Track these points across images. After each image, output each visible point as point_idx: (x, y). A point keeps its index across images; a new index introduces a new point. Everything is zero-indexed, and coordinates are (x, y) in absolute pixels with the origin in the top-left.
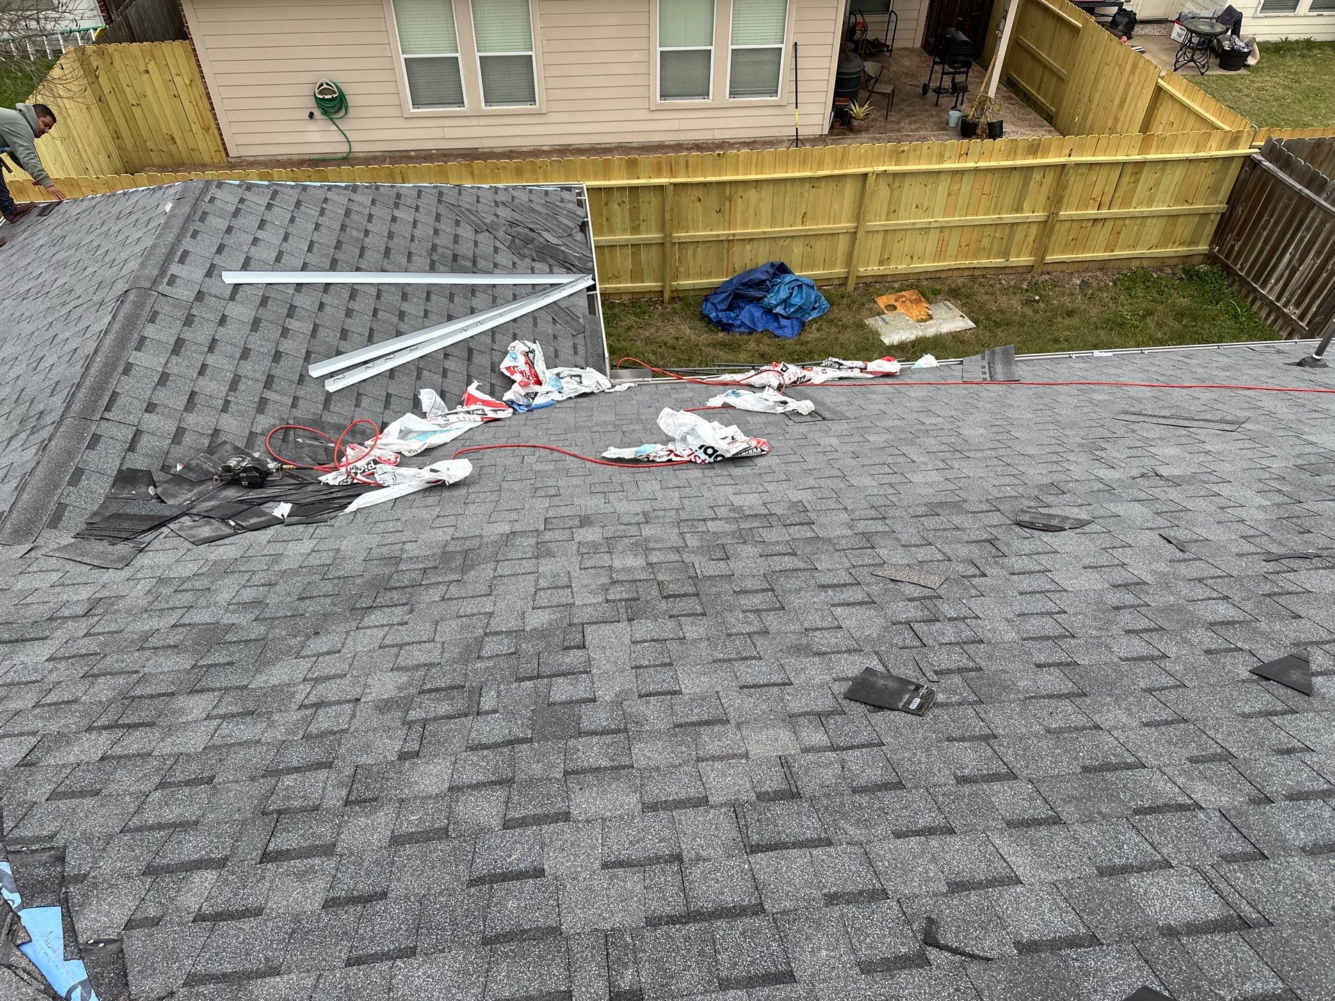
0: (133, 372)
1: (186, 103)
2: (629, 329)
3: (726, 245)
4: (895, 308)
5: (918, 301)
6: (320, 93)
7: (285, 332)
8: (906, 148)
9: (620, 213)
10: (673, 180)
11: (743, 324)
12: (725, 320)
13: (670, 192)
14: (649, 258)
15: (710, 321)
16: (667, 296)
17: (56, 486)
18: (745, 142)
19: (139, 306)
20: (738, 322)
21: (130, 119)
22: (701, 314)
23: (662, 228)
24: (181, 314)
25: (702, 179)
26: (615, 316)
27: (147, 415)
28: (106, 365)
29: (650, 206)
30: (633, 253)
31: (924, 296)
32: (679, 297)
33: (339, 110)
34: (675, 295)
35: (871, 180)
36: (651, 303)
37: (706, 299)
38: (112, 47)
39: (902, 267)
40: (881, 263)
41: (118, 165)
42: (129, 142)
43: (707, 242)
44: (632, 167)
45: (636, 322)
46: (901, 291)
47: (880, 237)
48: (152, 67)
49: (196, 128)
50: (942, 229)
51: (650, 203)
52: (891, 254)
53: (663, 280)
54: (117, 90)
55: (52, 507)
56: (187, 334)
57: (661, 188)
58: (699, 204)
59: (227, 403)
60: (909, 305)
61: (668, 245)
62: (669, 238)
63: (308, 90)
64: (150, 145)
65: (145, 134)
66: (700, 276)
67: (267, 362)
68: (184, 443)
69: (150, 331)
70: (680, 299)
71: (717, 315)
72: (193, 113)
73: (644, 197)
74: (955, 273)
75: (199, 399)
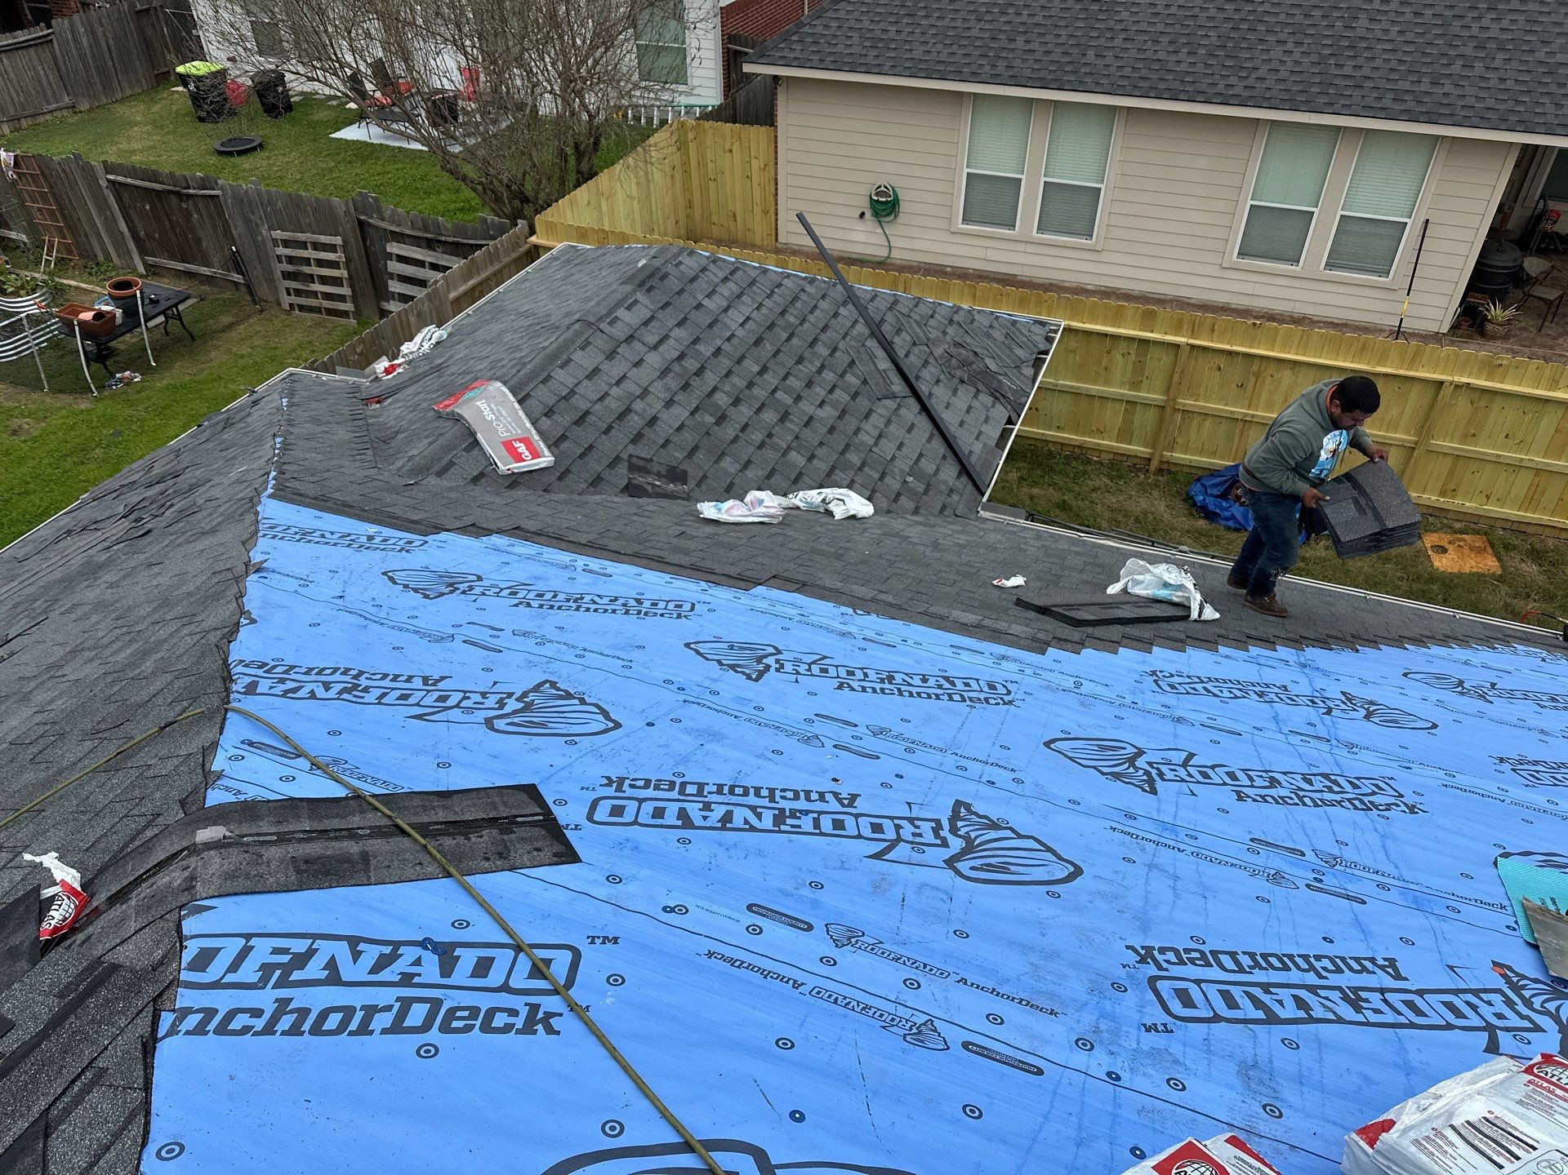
0: (550, 383)
1: (755, 184)
2: (1094, 490)
3: (1240, 424)
4: (1444, 550)
5: (1480, 551)
6: (877, 194)
7: (686, 387)
8: (1505, 362)
9: (1121, 364)
10: (1192, 341)
11: (1233, 517)
12: (1211, 508)
13: (1185, 352)
14: (1145, 420)
15: (1194, 504)
16: (1154, 465)
17: (454, 449)
18: (1332, 323)
19: (577, 334)
20: (1227, 514)
21: (705, 191)
22: (1187, 494)
23: (1167, 392)
24: (607, 348)
25: (1228, 347)
26: (1085, 472)
27: (544, 418)
28: (532, 372)
29: (1158, 364)
30: (1126, 410)
31: (1492, 547)
32: (1168, 470)
33: (889, 215)
34: (1165, 466)
35: (1447, 391)
36: (1134, 468)
37: (1199, 480)
38: (708, 124)
39: (1471, 505)
40: (1443, 493)
41: (683, 232)
42: (697, 213)
43: (1217, 417)
44: (1148, 320)
45: (1106, 485)
46: (1462, 532)
47: (1449, 461)
48: (736, 147)
49: (757, 210)
50: (1538, 471)
51: (1159, 360)
52: (1458, 485)
53: (1153, 447)
54: (703, 164)
55: (445, 461)
56: (605, 366)
57: (1177, 346)
58: (1217, 373)
59: (610, 428)
60: (1467, 551)
61: (1168, 410)
62: (1171, 403)
63: (867, 190)
64: (714, 218)
65: (713, 205)
66: (1201, 453)
67: (659, 406)
68: (561, 448)
69: (578, 356)
70: (1169, 472)
71: (1204, 500)
72: (758, 197)
73: (1154, 352)
74: (1547, 531)
75: (591, 418)
